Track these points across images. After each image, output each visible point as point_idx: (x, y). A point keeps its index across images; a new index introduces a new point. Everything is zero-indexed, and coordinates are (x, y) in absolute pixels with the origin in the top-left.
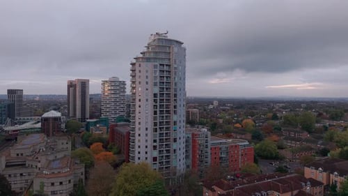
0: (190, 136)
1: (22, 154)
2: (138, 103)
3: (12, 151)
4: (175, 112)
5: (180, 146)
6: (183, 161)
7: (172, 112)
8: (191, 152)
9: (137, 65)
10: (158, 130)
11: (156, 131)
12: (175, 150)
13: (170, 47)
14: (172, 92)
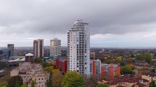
0: (92, 62)
1: (24, 69)
2: (70, 49)
3: (20, 68)
4: (86, 52)
5: (88, 66)
6: (89, 73)
7: (84, 52)
8: (92, 69)
9: (70, 33)
10: (79, 59)
11: (78, 60)
12: (86, 68)
13: (83, 26)
14: (84, 44)
